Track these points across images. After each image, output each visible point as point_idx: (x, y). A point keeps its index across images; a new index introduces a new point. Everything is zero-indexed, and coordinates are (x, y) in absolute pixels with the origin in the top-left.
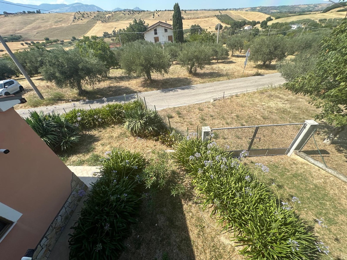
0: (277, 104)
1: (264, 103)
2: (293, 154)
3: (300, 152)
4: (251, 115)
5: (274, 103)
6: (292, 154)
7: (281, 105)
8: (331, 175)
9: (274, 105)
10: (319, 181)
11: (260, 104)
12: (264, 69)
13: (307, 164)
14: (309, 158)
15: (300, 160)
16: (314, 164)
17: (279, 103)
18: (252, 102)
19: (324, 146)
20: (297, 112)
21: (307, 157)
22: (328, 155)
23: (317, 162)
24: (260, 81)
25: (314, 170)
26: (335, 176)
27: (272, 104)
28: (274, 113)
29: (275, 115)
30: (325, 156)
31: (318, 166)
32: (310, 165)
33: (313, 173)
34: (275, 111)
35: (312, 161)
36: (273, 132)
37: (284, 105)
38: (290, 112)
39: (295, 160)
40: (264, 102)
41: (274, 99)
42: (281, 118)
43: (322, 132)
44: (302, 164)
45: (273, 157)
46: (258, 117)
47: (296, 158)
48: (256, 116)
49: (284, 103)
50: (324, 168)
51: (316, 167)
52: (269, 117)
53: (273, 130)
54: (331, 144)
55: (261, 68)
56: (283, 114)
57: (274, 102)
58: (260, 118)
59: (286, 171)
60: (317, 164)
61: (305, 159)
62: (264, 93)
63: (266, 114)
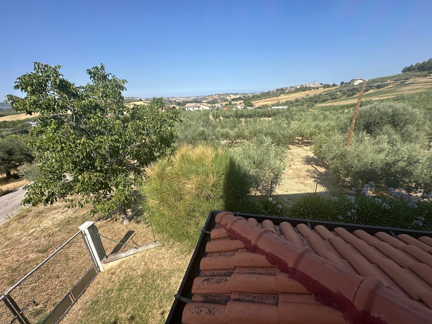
0: (54, 218)
1: (34, 229)
2: (104, 265)
3: (107, 257)
4: (15, 265)
5: (50, 220)
6: (103, 267)
7: (61, 216)
8: (145, 252)
9: (50, 222)
10: (141, 267)
11: (25, 236)
12: (13, 181)
13: (123, 261)
14: (120, 255)
15: (115, 265)
16: (126, 256)
17: (56, 216)
18: (7, 242)
19: (127, 228)
20: (85, 212)
21: (117, 256)
22: (134, 234)
23: (128, 251)
24: (13, 201)
25: (132, 261)
26: (147, 250)
27: (47, 223)
28: (56, 232)
29: (59, 234)
30: (133, 237)
31: (131, 255)
32: (126, 260)
33: (133, 265)
34: (57, 229)
35: (123, 255)
36: (68, 260)
37: (65, 214)
38: (76, 218)
39: (112, 269)
40: (32, 228)
41: (48, 214)
42: (69, 232)
43: (118, 215)
44: (119, 266)
45: (86, 293)
46: (32, 256)
47: (110, 267)
48: (27, 258)
49: (63, 211)
50: (136, 251)
51: (131, 256)
52: (51, 243)
53: (66, 256)
54: (130, 222)
55: (7, 181)
56: (69, 226)
57: (49, 218)
58: (35, 256)
59: (110, 293)
60: (129, 254)
61: (117, 260)
62: (27, 216)
63: (44, 242)
